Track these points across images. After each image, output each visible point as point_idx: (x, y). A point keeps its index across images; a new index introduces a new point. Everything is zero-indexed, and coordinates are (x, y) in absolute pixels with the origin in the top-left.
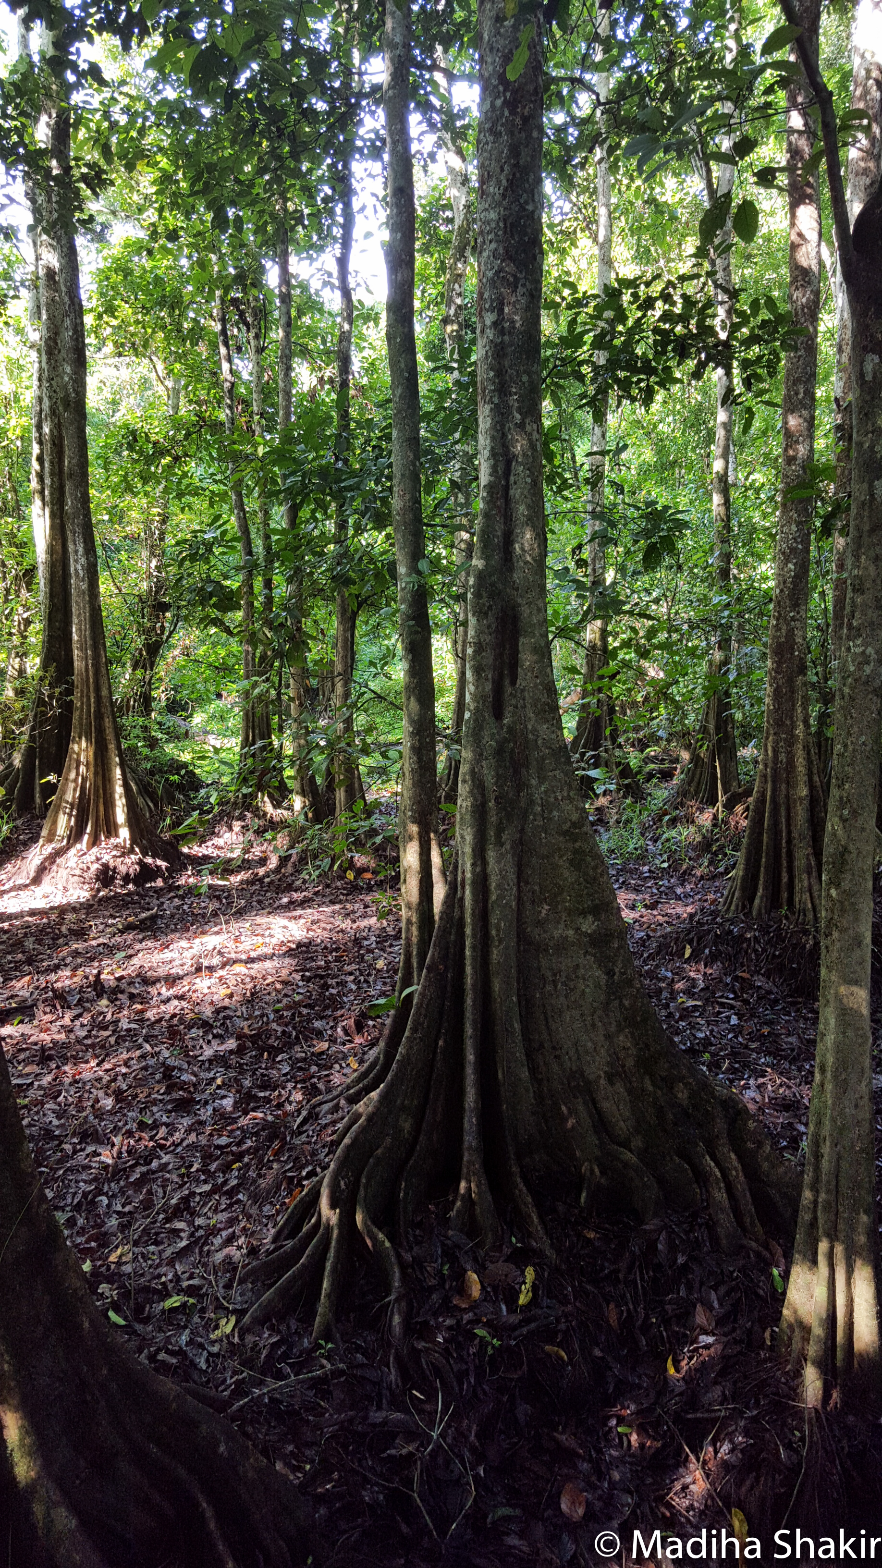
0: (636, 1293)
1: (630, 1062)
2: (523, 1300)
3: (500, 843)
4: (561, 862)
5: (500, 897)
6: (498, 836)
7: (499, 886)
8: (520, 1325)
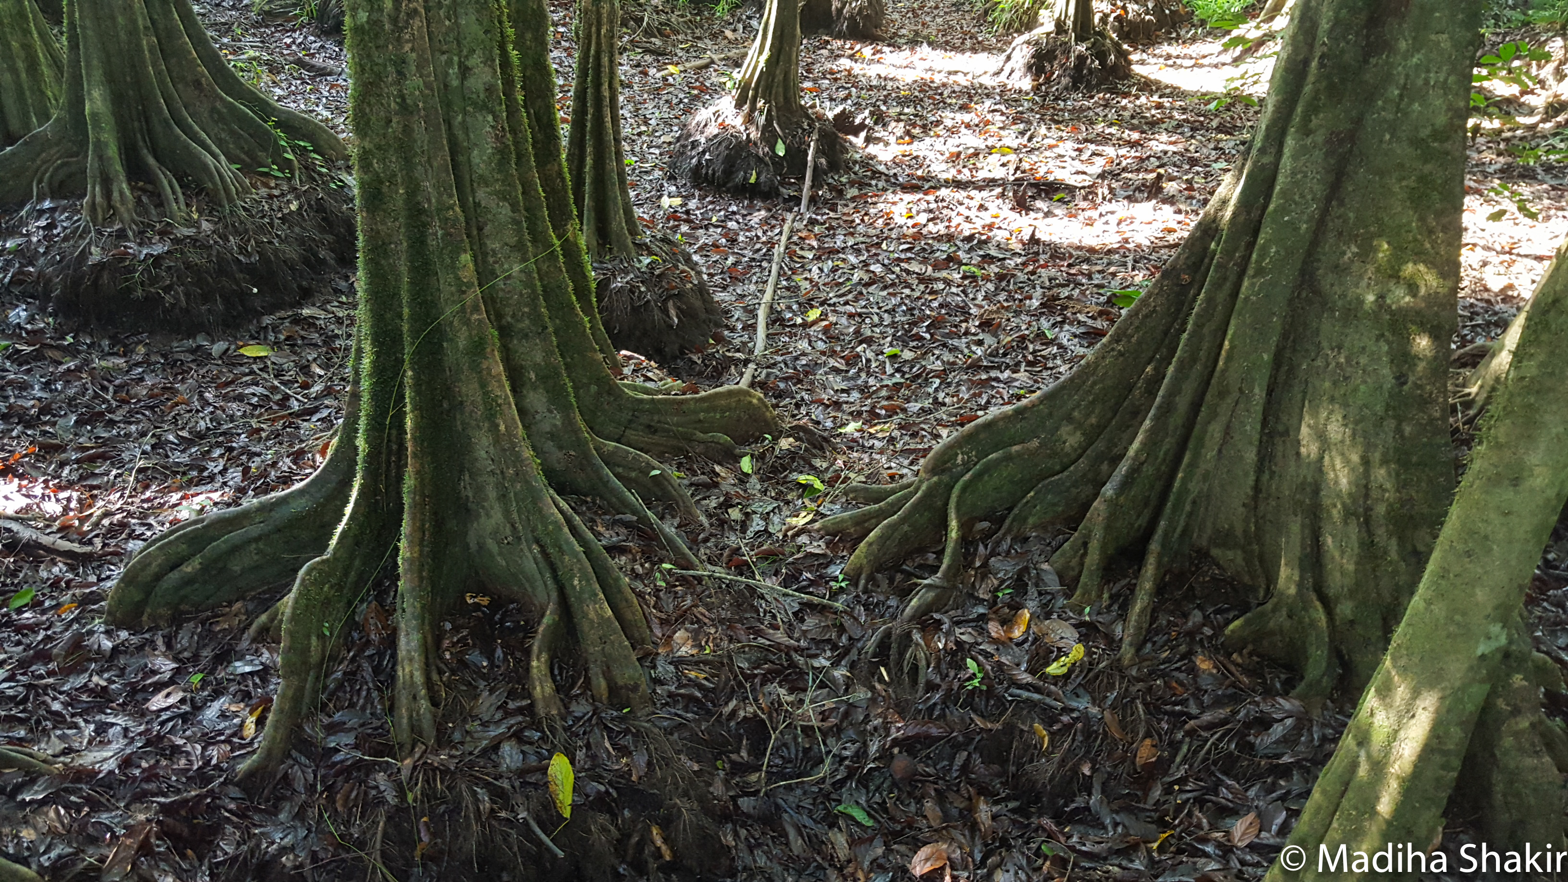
0: (1196, 752)
1: (1381, 509)
2: (1053, 669)
3: (1306, 131)
4: (1396, 189)
5: (1282, 210)
6: (1306, 119)
7: (1283, 192)
8: (1026, 687)
